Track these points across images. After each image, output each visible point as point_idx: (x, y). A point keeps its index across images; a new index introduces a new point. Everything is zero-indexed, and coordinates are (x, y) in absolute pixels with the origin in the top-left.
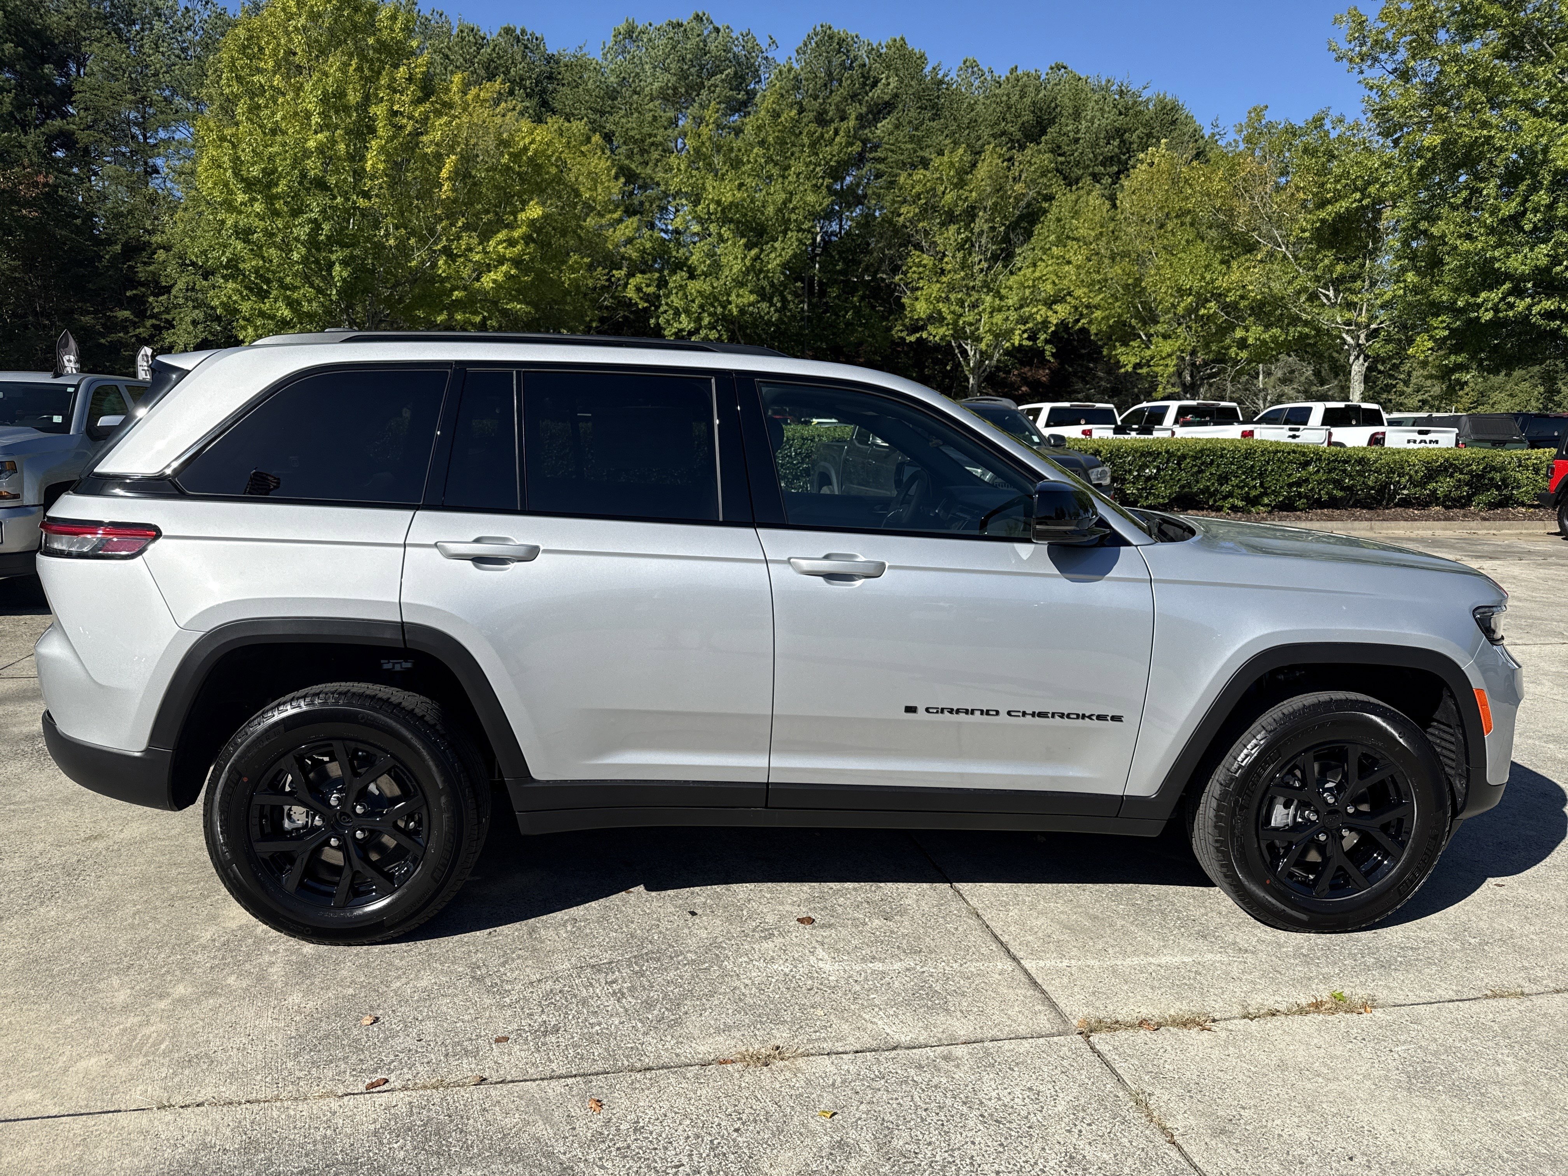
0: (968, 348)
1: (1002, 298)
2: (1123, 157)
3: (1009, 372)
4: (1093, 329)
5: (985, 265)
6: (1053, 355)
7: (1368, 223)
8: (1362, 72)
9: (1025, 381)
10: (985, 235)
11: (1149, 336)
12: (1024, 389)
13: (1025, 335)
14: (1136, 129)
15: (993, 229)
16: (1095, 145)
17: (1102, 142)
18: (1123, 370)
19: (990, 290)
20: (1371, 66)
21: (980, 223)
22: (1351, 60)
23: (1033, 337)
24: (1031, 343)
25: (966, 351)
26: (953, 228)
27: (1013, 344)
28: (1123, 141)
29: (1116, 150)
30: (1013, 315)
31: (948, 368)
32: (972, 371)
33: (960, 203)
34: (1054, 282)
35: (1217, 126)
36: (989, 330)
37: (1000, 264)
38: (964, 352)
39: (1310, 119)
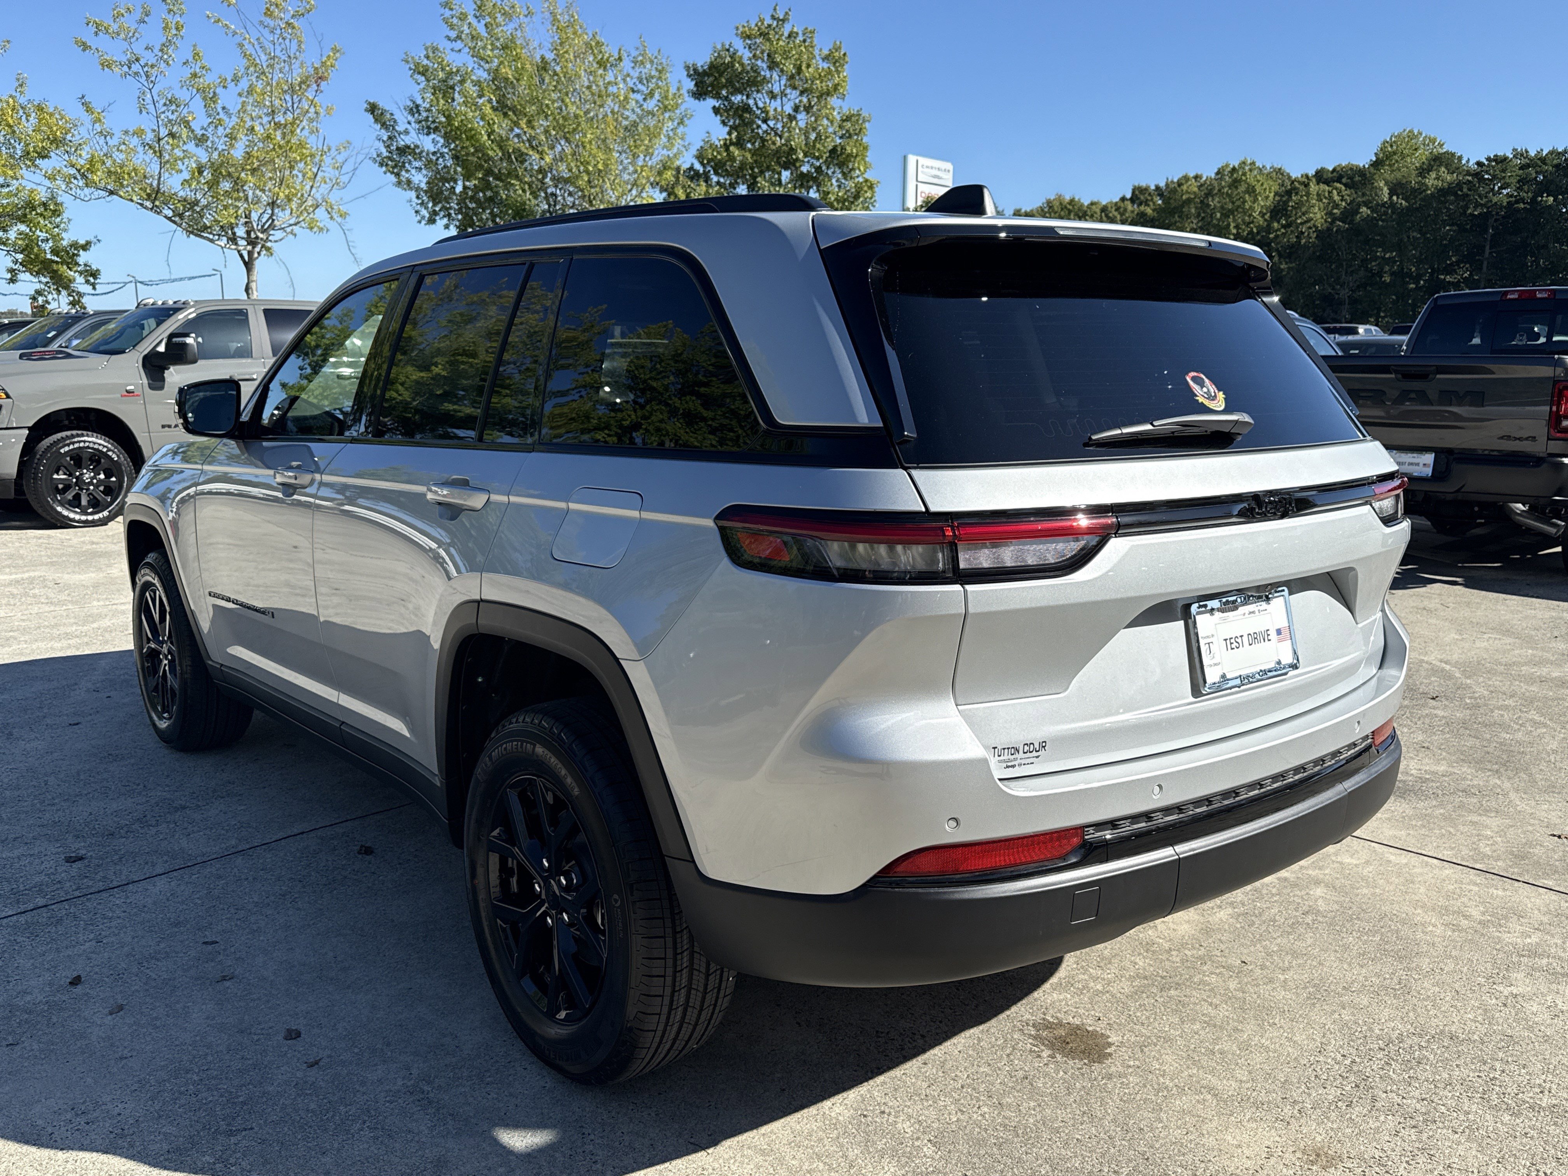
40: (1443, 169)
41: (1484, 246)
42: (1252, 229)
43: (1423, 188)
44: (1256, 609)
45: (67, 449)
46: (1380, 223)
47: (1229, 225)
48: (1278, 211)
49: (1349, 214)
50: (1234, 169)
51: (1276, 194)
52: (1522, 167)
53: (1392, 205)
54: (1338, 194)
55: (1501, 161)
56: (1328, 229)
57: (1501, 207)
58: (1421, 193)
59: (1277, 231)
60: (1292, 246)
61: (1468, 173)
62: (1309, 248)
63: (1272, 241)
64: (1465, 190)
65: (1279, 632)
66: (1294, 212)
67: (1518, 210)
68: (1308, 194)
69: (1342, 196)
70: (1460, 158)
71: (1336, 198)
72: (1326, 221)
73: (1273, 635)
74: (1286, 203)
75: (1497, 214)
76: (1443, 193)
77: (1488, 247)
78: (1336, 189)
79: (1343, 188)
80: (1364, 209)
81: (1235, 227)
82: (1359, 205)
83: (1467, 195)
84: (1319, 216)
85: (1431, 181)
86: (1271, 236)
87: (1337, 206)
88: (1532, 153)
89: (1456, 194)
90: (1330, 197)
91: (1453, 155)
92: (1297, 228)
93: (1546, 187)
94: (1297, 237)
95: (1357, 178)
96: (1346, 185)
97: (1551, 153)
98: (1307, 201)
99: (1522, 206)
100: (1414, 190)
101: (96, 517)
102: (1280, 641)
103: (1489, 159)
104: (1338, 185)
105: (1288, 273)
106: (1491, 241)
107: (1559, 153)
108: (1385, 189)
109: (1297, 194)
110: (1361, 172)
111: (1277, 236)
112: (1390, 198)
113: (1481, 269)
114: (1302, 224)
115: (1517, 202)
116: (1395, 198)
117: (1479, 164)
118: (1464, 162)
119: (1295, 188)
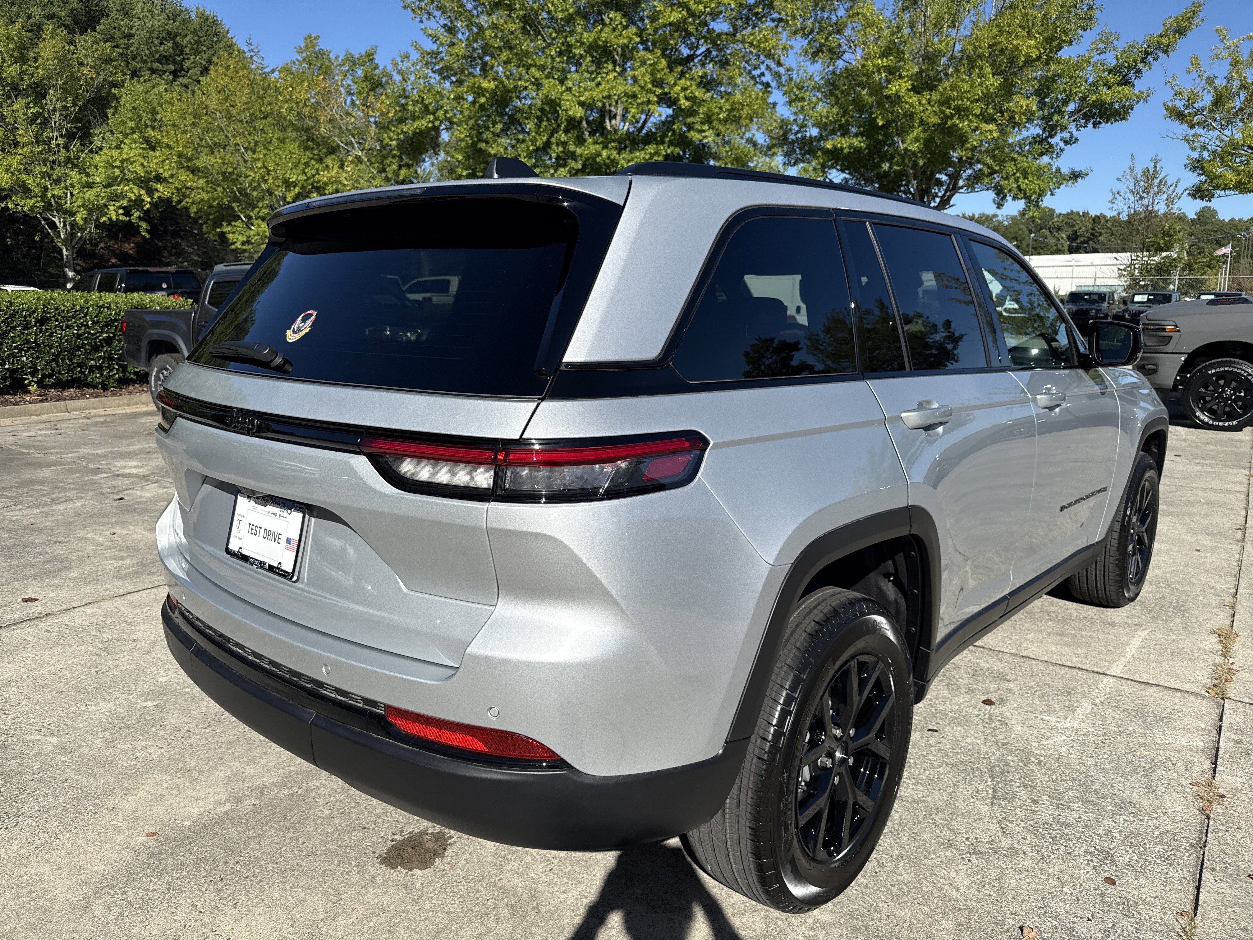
0: (56, 220)
1: (88, 175)
2: (178, 59)
3: (96, 245)
4: (194, 209)
5: (61, 141)
6: (147, 231)
7: (432, 139)
8: (421, 22)
9: (114, 254)
10: (57, 114)
11: (249, 218)
12: (113, 260)
13: (121, 211)
14: (186, 35)
15: (65, 108)
16: (149, 43)
17: (156, 42)
18: (233, 247)
19: (75, 166)
20: (428, 19)
21: (52, 99)
22: (414, 11)
23: (128, 213)
24: (127, 219)
25: (54, 223)
26: (21, 103)
27: (110, 219)
28: (175, 43)
29: (171, 50)
30: (105, 193)
31: (37, 239)
32: (65, 242)
33: (26, 78)
34: (142, 165)
35: (251, 44)
36: (83, 205)
37: (77, 142)
38: (53, 225)
39: (364, 53)
44: (279, 513)
45: (1214, 371)
65: (289, 541)
73: (283, 540)
101: (1227, 424)
102: (287, 548)
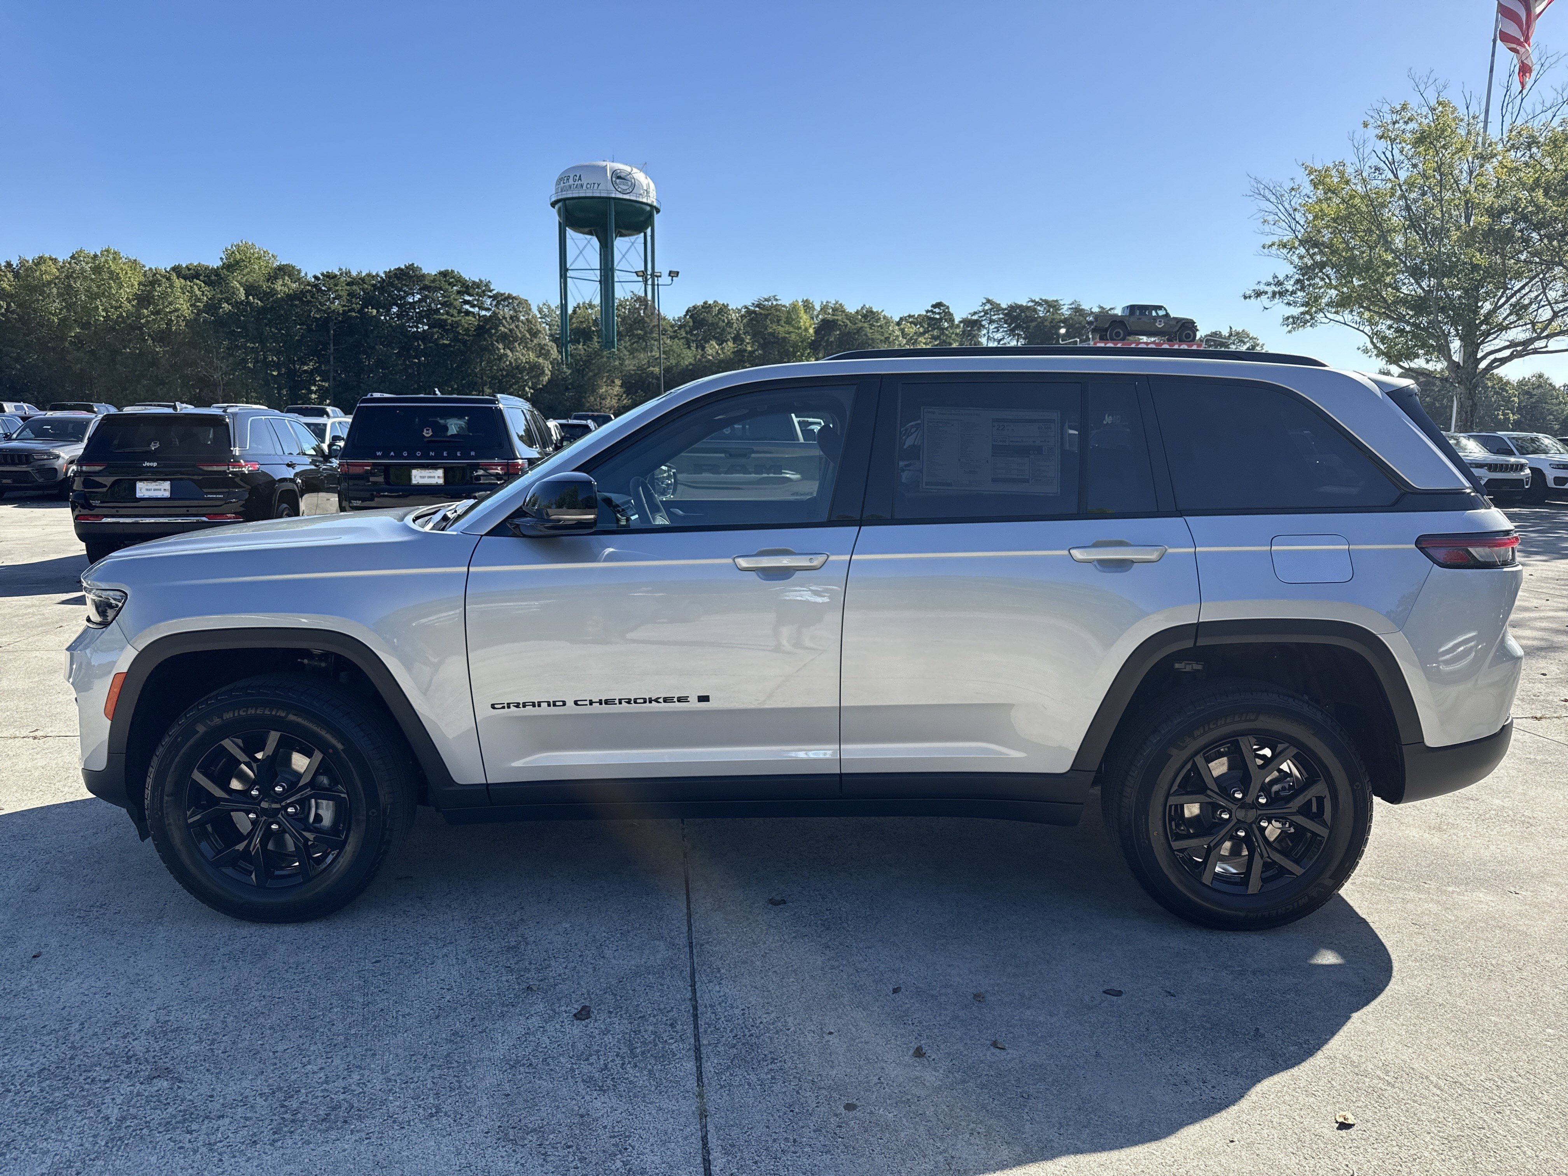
40: (287, 278)
41: (329, 344)
42: (121, 313)
43: (273, 292)
46: (242, 318)
47: (97, 307)
48: (143, 299)
49: (212, 307)
50: (96, 256)
51: (140, 284)
52: (348, 284)
53: (248, 303)
54: (199, 290)
55: (329, 276)
56: (195, 319)
57: (338, 314)
58: (272, 296)
59: (147, 316)
60: (162, 332)
61: (309, 284)
62: (180, 334)
63: (143, 325)
64: (309, 297)
66: (161, 302)
67: (351, 317)
68: (172, 286)
69: (203, 292)
70: (299, 271)
71: (198, 292)
72: (192, 312)
74: (150, 292)
75: (336, 319)
76: (291, 297)
77: (332, 345)
78: (197, 285)
79: (203, 285)
80: (225, 305)
81: (103, 310)
82: (220, 301)
83: (311, 302)
84: (185, 307)
85: (278, 286)
86: (143, 321)
87: (199, 300)
88: (354, 273)
89: (301, 300)
90: (191, 292)
91: (293, 268)
92: (166, 315)
93: (369, 301)
94: (167, 324)
95: (213, 278)
96: (204, 282)
97: (369, 275)
98: (172, 292)
99: (354, 314)
100: (265, 293)
103: (323, 274)
104: (198, 281)
105: (164, 355)
106: (334, 340)
107: (373, 276)
108: (242, 289)
109: (160, 285)
110: (216, 272)
111: (148, 322)
112: (247, 297)
113: (329, 361)
114: (170, 312)
115: (350, 311)
116: (251, 297)
117: (316, 278)
118: (303, 274)
119: (158, 280)
